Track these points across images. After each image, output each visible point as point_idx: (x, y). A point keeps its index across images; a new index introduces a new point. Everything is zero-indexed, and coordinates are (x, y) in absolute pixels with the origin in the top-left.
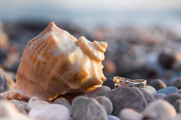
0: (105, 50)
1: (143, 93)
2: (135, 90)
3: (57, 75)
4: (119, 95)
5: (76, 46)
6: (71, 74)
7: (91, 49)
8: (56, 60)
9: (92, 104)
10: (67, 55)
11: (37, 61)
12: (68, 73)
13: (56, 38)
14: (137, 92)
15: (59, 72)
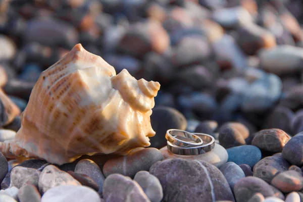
0: (155, 94)
1: (208, 170)
2: (196, 166)
3: (84, 135)
4: (173, 173)
5: (114, 90)
6: (104, 134)
7: (135, 93)
8: (83, 112)
9: (133, 192)
10: (100, 107)
11: (54, 110)
12: (100, 133)
13: (84, 77)
14: (200, 169)
15: (86, 131)
